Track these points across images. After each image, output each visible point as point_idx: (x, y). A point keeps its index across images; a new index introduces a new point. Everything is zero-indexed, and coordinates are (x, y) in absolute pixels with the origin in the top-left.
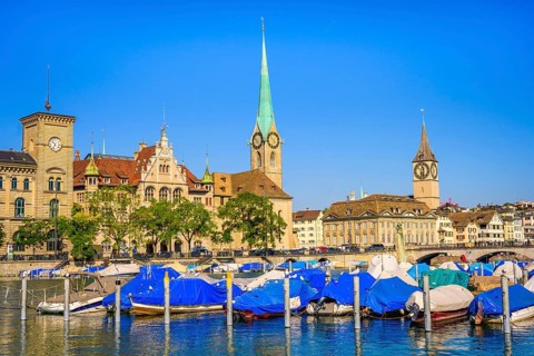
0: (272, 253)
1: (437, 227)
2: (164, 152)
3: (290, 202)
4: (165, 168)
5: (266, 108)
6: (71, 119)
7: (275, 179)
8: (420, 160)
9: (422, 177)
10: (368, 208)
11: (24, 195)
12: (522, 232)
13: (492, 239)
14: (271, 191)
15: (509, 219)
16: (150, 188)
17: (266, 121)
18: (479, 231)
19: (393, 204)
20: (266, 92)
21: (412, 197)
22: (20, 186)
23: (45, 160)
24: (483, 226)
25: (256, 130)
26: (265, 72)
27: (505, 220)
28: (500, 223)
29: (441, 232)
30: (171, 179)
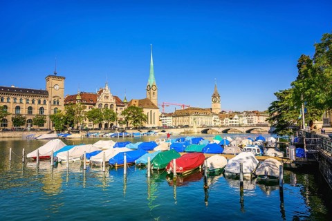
1: (213, 119)
2: (107, 91)
3: (158, 110)
4: (107, 97)
5: (152, 77)
6: (63, 78)
8: (214, 96)
9: (215, 102)
10: (187, 112)
11: (44, 106)
12: (246, 121)
13: (234, 123)
14: (151, 106)
15: (242, 117)
16: (100, 104)
17: (152, 80)
18: (230, 120)
19: (197, 111)
20: (152, 70)
21: (211, 109)
22: (42, 103)
23: (52, 93)
25: (148, 84)
27: (239, 117)
28: (237, 118)
29: (214, 121)
30: (109, 101)
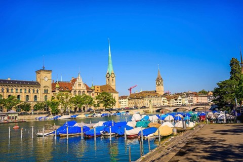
0: (112, 110)
1: (162, 100)
2: (80, 80)
3: (118, 94)
4: (80, 85)
5: (111, 66)
6: (51, 71)
7: (113, 87)
8: (158, 80)
9: (159, 85)
10: (141, 95)
11: (37, 94)
12: (188, 101)
13: (178, 104)
14: (112, 91)
15: (184, 97)
16: (75, 91)
17: (110, 70)
19: (148, 94)
20: (110, 61)
21: (156, 91)
22: (36, 92)
23: (43, 84)
24: (176, 100)
25: (107, 72)
26: (110, 55)
27: (182, 98)
28: (181, 99)
29: (163, 102)
30: (81, 88)
